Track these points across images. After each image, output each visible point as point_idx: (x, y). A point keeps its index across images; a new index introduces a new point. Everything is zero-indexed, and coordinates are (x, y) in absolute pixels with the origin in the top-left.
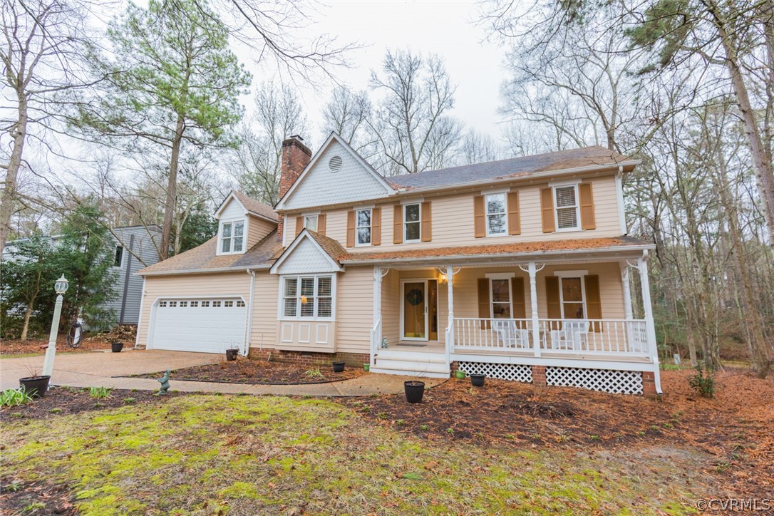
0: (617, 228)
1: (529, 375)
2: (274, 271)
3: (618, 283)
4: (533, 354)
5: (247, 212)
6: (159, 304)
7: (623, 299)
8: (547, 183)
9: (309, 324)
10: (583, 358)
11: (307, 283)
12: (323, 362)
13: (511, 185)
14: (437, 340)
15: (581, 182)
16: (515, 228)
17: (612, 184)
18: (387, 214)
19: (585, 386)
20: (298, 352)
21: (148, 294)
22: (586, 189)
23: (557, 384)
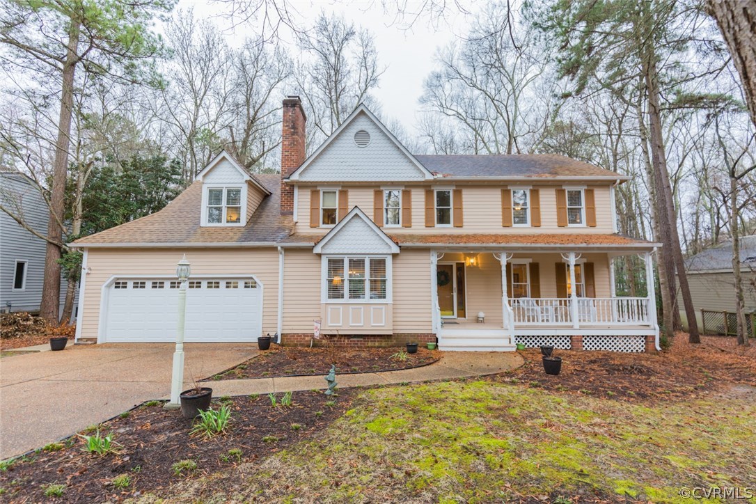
0: (610, 227)
1: (568, 344)
2: (317, 250)
3: (606, 269)
4: (572, 327)
5: (249, 178)
6: (114, 285)
7: (610, 282)
8: (561, 186)
9: (362, 306)
10: (609, 328)
11: (357, 264)
12: (377, 344)
13: (534, 183)
14: (465, 317)
15: (586, 188)
16: (536, 222)
17: (607, 192)
18: (418, 198)
19: (608, 348)
20: (345, 335)
21: (92, 272)
22: (590, 193)
23: (589, 349)
